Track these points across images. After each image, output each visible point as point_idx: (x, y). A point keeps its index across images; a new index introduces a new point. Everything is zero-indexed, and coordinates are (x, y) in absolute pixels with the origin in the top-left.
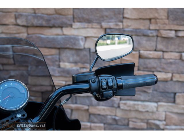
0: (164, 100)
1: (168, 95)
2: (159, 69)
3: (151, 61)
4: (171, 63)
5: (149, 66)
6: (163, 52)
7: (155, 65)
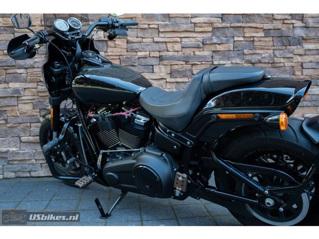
0: (146, 71)
1: (149, 67)
2: (141, 50)
3: (135, 44)
4: (148, 45)
5: (134, 48)
6: (142, 38)
7: (138, 47)
